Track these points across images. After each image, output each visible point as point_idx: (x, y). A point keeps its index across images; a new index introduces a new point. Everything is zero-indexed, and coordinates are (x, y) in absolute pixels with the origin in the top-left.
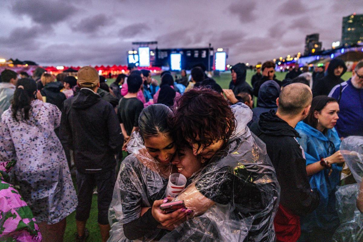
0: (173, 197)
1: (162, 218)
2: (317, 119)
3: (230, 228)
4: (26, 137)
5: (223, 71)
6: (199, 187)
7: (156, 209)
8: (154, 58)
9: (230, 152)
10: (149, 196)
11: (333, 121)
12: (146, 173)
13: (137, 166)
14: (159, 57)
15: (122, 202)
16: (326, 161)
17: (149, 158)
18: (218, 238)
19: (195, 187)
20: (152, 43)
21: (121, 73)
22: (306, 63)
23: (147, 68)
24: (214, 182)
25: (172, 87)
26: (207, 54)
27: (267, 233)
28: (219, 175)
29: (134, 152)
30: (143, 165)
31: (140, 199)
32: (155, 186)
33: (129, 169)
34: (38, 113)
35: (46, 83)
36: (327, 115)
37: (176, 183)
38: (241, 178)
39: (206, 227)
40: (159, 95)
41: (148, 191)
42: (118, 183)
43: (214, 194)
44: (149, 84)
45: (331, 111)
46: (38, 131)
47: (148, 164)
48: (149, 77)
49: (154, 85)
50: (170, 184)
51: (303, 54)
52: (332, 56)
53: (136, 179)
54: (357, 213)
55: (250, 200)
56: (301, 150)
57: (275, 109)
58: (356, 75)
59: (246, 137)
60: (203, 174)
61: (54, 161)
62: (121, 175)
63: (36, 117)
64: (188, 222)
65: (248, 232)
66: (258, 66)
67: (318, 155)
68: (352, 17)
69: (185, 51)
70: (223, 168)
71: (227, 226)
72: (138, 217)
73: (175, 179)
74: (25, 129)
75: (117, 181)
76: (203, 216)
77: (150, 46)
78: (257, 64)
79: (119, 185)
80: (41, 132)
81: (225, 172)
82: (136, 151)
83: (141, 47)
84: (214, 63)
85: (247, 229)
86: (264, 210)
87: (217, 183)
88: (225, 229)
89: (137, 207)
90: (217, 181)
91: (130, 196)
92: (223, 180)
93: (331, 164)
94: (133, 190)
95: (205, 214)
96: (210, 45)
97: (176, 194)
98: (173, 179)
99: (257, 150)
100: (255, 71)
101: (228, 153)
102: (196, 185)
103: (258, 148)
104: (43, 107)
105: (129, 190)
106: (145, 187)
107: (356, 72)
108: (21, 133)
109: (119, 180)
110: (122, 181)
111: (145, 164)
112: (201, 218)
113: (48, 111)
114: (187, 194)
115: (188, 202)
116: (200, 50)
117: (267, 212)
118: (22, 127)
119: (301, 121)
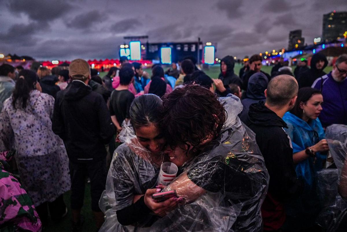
0: (164, 185)
1: (155, 206)
2: (302, 110)
3: (219, 215)
4: (24, 124)
5: (212, 65)
6: (190, 176)
7: (149, 197)
8: (145, 51)
9: (223, 142)
10: (142, 184)
11: (318, 112)
12: (138, 161)
13: (129, 155)
14: (150, 51)
15: (114, 189)
16: (311, 150)
17: (141, 147)
18: (208, 224)
19: (187, 176)
20: (143, 37)
21: (112, 66)
22: (290, 57)
23: (138, 61)
24: (206, 172)
25: (163, 79)
26: (197, 48)
27: (255, 219)
28: (211, 164)
29: (126, 142)
30: (135, 154)
31: (132, 187)
32: (147, 175)
33: (122, 157)
34: (35, 103)
35: (42, 76)
36: (312, 106)
37: (167, 172)
38: (232, 168)
39: (197, 214)
40: (150, 87)
41: (141, 180)
42: (111, 171)
43: (206, 183)
44: (141, 76)
45: (316, 102)
46: (35, 119)
47: (140, 153)
48: (140, 70)
49: (145, 78)
50: (162, 172)
51: (287, 49)
52: (314, 51)
53: (128, 168)
54: (339, 198)
55: (240, 188)
56: (288, 140)
57: (263, 100)
58: (336, 69)
59: (237, 127)
60: (195, 163)
61: (49, 148)
62: (114, 163)
63: (33, 106)
64: (179, 210)
65: (236, 218)
66: (245, 60)
67: (303, 144)
68: (332, 14)
69: (175, 45)
70: (215, 157)
71: (217, 213)
72: (130, 204)
73: (167, 168)
74: (23, 117)
75: (110, 170)
76: (194, 203)
77: (141, 40)
78: (244, 57)
79: (111, 174)
80: (37, 120)
81: (216, 161)
82: (128, 141)
83: (132, 41)
84: (203, 57)
85: (235, 215)
86: (253, 198)
87: (209, 172)
88: (215, 216)
89: (130, 195)
90: (209, 170)
91: (122, 184)
92: (215, 169)
93: (316, 153)
94: (125, 178)
95: (196, 201)
96: (199, 39)
97: (167, 182)
98: (165, 168)
99: (248, 139)
100: (243, 64)
101: (220, 143)
102: (188, 174)
103: (249, 138)
104: (40, 97)
105: (121, 178)
106: (137, 175)
107: (337, 66)
108: (20, 120)
109: (112, 169)
110: (115, 169)
111: (137, 153)
112: (192, 205)
113: (44, 100)
114: (178, 182)
115: (179, 190)
116: (190, 44)
117: (256, 199)
118: (20, 115)
119: (288, 111)
